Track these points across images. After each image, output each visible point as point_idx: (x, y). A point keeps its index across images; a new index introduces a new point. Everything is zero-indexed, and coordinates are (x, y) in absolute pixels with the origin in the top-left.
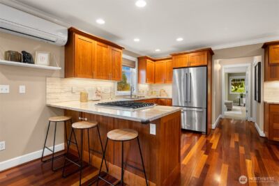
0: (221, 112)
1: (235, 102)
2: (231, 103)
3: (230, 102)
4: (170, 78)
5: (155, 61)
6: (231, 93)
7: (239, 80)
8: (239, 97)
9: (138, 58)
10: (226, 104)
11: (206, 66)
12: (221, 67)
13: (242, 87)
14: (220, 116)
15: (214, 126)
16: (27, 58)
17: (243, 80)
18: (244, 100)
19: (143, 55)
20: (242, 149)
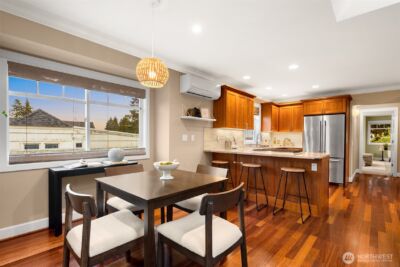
0: (358, 167)
1: (375, 156)
2: (370, 157)
3: (369, 154)
4: (299, 127)
5: (278, 106)
6: (369, 143)
7: (382, 126)
8: (381, 149)
9: (262, 104)
10: (364, 157)
11: (345, 113)
12: (358, 112)
13: (386, 134)
14: (357, 171)
15: (351, 179)
16: (197, 113)
17: (389, 125)
18: (389, 152)
19: (268, 101)
20: (385, 198)
